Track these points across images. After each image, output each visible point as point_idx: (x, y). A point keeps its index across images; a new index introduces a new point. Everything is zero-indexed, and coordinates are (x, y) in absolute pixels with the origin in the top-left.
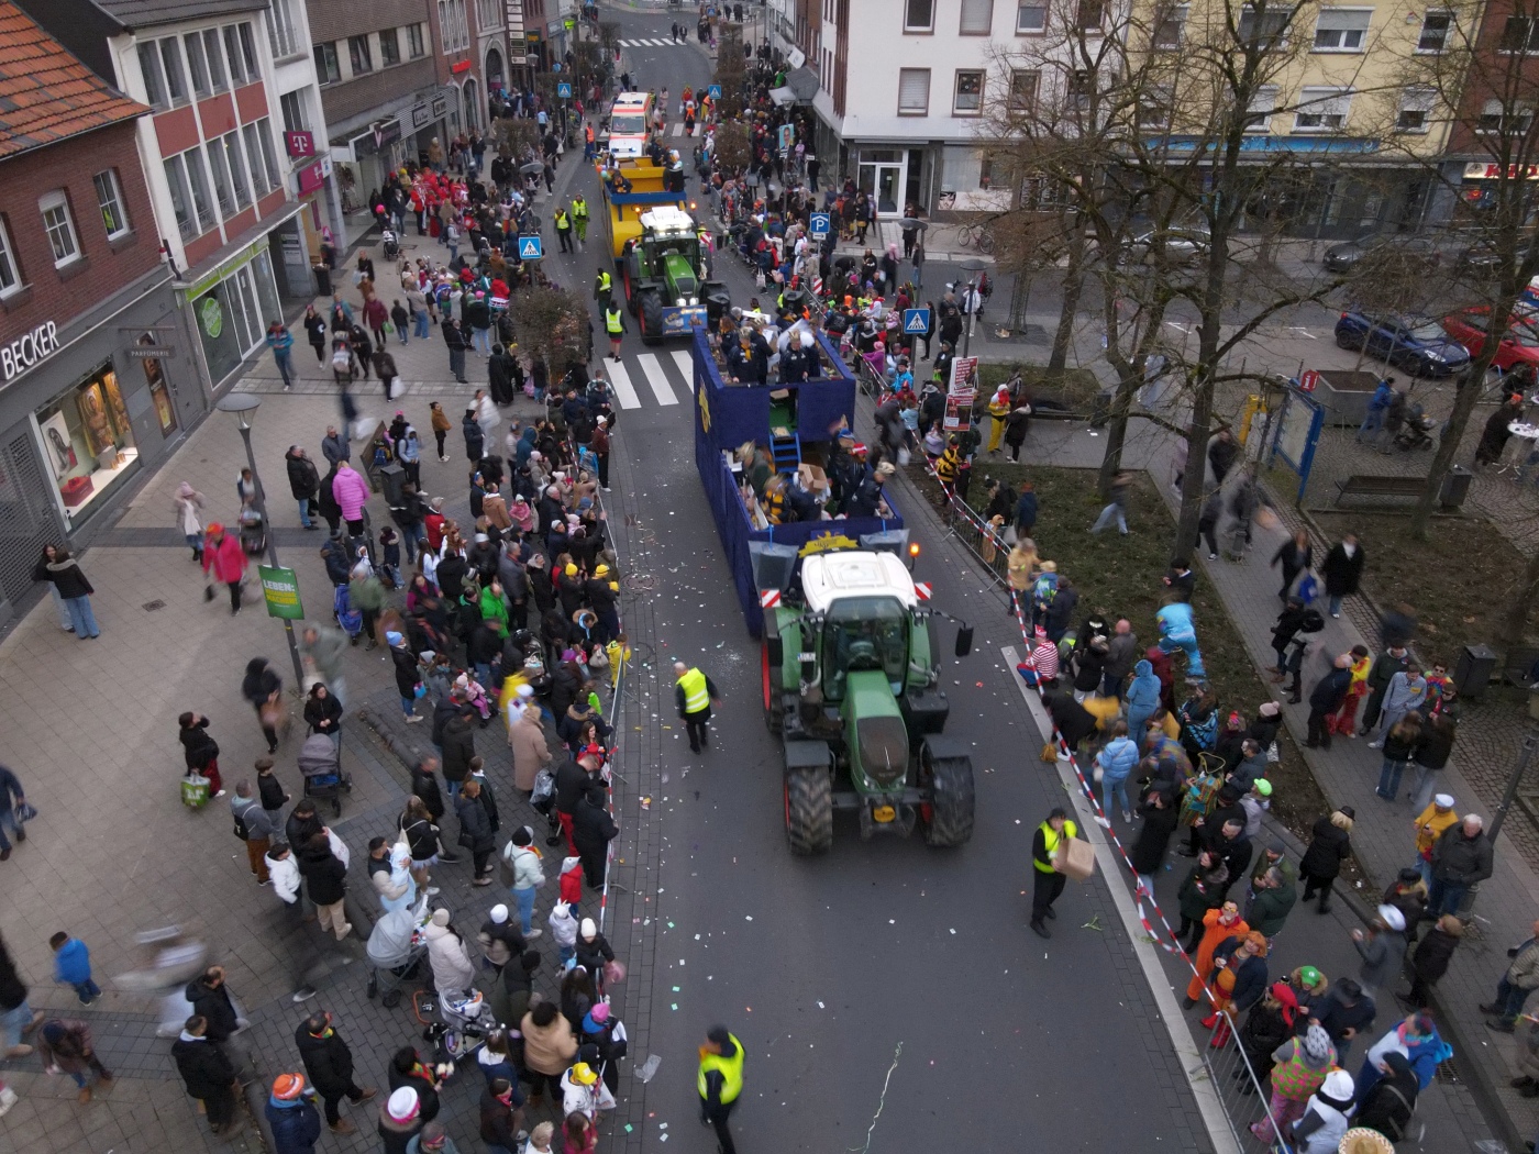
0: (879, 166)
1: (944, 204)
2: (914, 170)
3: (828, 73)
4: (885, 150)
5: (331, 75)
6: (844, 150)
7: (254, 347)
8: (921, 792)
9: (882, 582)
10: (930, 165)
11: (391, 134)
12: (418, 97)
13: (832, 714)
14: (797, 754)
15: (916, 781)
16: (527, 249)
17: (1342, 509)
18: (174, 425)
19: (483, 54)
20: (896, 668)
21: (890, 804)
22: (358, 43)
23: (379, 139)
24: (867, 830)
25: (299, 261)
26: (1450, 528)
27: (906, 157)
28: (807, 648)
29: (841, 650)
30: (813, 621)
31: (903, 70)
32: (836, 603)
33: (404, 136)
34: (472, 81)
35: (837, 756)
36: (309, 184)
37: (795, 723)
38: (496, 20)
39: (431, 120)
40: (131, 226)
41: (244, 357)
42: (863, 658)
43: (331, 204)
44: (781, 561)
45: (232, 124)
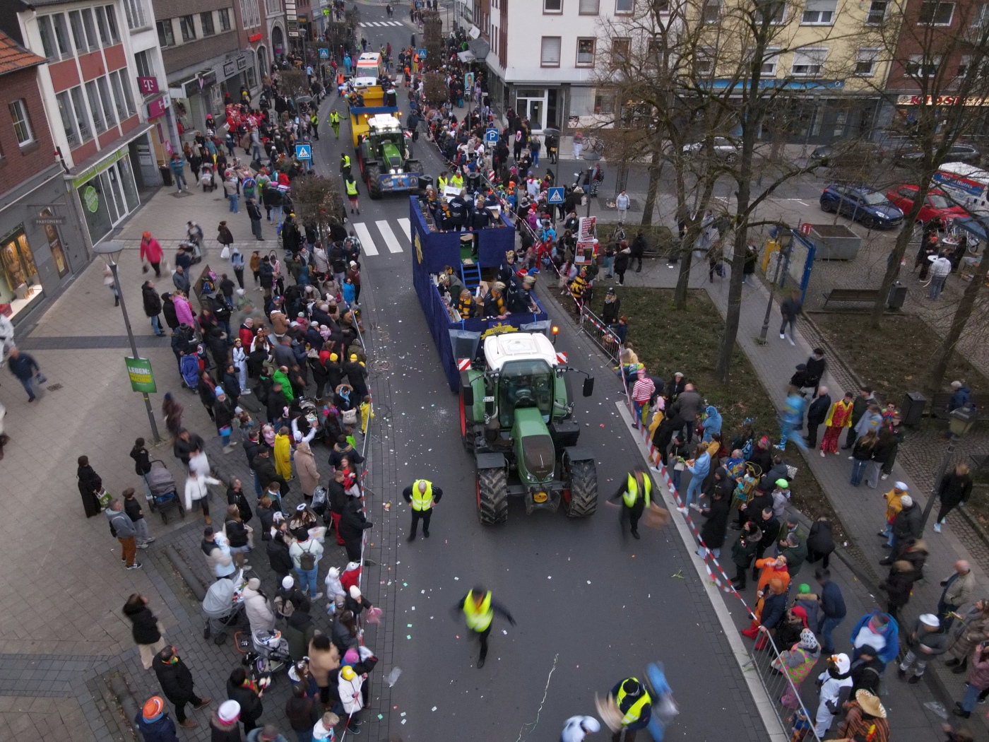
0: (529, 100)
1: (572, 124)
2: (552, 103)
3: (495, 41)
4: (533, 89)
5: (169, 40)
6: (507, 90)
7: (120, 219)
8: (564, 483)
9: (535, 351)
10: (562, 100)
11: (209, 81)
12: (227, 57)
13: (505, 436)
14: (483, 461)
15: (560, 477)
16: (301, 153)
17: (827, 311)
18: (67, 270)
19: (270, 30)
20: (545, 406)
21: (544, 491)
22: (187, 21)
23: (201, 83)
24: (530, 508)
25: (150, 163)
26: (894, 322)
27: (546, 94)
28: (488, 394)
29: (511, 395)
30: (492, 376)
31: (544, 38)
32: (506, 364)
33: (219, 82)
34: (262, 48)
35: (510, 463)
36: (154, 112)
37: (482, 442)
38: (277, 8)
39: (237, 72)
40: (35, 137)
41: (114, 226)
42: (524, 399)
43: (170, 126)
44: (471, 341)
45: (102, 71)
